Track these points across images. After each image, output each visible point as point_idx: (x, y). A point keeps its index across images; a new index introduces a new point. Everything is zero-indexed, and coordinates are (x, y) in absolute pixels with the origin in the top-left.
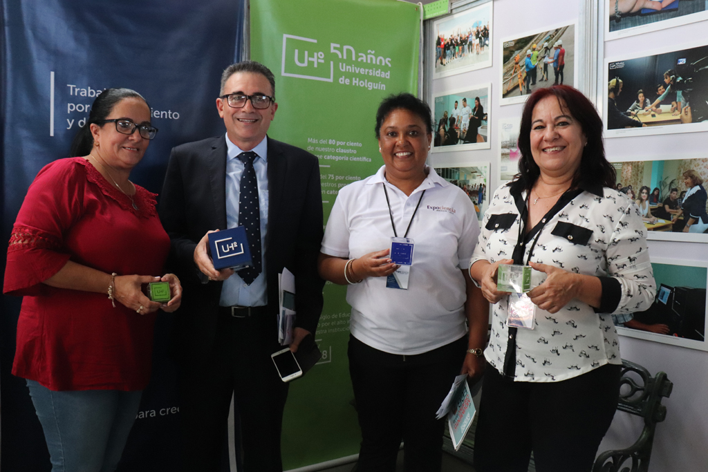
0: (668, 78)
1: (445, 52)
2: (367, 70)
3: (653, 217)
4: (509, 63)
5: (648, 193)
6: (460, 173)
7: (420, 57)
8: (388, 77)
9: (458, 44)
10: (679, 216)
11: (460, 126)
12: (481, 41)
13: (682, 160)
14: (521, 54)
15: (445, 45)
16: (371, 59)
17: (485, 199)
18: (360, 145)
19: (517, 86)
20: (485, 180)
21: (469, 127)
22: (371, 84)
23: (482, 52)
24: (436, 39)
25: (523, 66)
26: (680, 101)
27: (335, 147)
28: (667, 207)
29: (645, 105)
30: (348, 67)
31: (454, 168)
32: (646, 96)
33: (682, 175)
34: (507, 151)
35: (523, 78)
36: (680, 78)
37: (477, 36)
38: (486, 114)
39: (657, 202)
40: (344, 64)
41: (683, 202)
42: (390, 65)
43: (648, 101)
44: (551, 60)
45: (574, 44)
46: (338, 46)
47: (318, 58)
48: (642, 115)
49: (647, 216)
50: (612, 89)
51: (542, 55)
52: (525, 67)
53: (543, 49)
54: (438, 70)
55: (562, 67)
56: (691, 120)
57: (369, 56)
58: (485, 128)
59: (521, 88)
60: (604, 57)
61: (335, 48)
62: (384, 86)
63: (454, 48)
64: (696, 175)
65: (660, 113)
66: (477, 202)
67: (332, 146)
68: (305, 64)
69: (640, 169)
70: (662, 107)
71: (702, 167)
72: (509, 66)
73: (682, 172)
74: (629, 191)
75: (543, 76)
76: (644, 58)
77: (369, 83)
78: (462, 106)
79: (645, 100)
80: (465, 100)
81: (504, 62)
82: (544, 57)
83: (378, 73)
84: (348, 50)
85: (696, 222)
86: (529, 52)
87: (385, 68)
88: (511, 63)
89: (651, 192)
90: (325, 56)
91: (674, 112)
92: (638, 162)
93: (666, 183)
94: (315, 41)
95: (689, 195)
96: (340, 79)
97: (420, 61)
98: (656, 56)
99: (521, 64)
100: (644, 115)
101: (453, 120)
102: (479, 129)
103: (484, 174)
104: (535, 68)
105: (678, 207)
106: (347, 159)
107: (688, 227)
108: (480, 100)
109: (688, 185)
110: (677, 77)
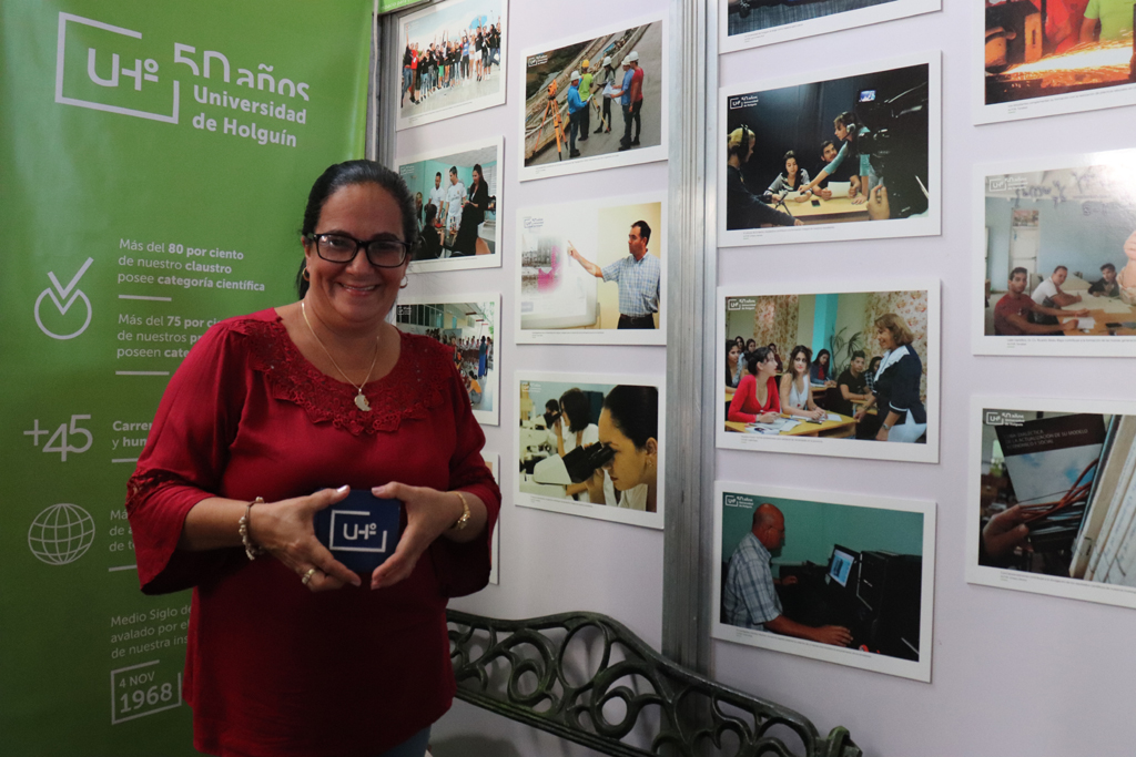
0: (843, 129)
1: (418, 77)
2: (255, 105)
3: (819, 410)
4: (537, 98)
5: (807, 359)
6: (446, 315)
7: (370, 87)
8: (303, 121)
9: (442, 62)
10: (869, 408)
11: (445, 221)
12: (484, 56)
13: (871, 294)
14: (560, 79)
15: (419, 63)
16: (266, 83)
17: (491, 368)
18: (241, 256)
19: (553, 143)
20: (492, 330)
21: (462, 224)
22: (266, 132)
23: (486, 77)
24: (402, 52)
25: (563, 103)
26: (866, 176)
27: (182, 258)
28: (844, 388)
29: (798, 182)
30: (212, 95)
31: (433, 305)
32: (800, 164)
33: (872, 324)
34: (533, 271)
35: (564, 127)
36: (866, 130)
37: (479, 46)
38: (494, 198)
39: (825, 379)
40: (205, 89)
41: (876, 379)
42: (306, 98)
43: (804, 173)
44: (617, 92)
45: (661, 58)
46: (192, 50)
47: (144, 71)
48: (794, 202)
49: (807, 407)
50: (734, 147)
51: (600, 82)
52: (567, 104)
53: (602, 70)
54: (407, 112)
55: (638, 104)
56: (888, 213)
57: (261, 77)
58: (492, 225)
59: (560, 147)
60: (719, 85)
61: (184, 54)
62: (294, 138)
63: (436, 68)
64: (900, 325)
65: (829, 197)
66: (476, 373)
67: (175, 257)
68: (114, 82)
69: (791, 310)
70: (832, 186)
71: (912, 308)
72: (538, 102)
73: (874, 317)
74: (771, 355)
75: (602, 123)
76: (795, 87)
77: (261, 131)
78: (449, 183)
79: (799, 172)
80: (454, 170)
81: (529, 95)
82: (604, 86)
83: (280, 112)
84: (212, 59)
85: (901, 420)
86: (576, 75)
87: (297, 103)
88: (542, 97)
89: (813, 358)
90: (160, 68)
91: (855, 195)
92: (788, 296)
93: (842, 340)
94: (138, 35)
95: (887, 366)
96: (196, 119)
97: (369, 95)
98: (819, 85)
99: (560, 98)
100: (798, 201)
101: (431, 210)
102: (481, 227)
103: (490, 317)
104: (587, 107)
105: (866, 388)
106: (211, 284)
107: (887, 430)
108: (483, 170)
109: (885, 346)
110: (859, 128)
